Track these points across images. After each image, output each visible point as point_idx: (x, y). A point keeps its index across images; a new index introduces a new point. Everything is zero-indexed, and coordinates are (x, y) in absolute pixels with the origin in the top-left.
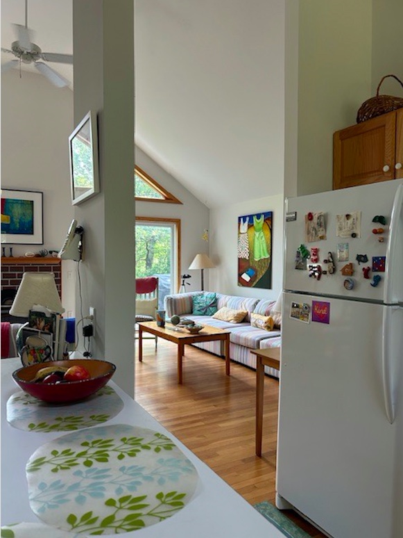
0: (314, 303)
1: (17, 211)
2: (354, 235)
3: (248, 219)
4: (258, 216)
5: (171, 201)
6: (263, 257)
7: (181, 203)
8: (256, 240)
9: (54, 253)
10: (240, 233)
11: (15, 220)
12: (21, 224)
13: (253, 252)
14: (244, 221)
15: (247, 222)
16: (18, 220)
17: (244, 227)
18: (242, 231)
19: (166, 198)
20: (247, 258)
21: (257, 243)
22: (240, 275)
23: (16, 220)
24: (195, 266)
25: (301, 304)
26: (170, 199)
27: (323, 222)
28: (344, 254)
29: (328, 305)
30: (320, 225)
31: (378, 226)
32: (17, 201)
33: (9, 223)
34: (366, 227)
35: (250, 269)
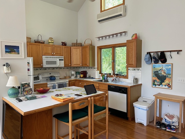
31: (28, 64)
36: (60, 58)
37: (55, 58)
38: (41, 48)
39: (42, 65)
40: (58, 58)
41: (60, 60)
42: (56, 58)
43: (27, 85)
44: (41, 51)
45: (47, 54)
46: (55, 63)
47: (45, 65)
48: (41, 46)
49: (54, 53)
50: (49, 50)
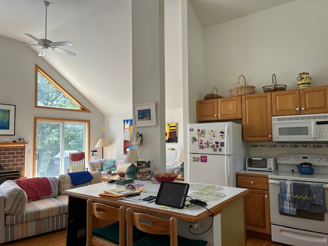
0: (201, 156)
2: (214, 136)
3: (129, 121)
5: (85, 110)
7: (90, 112)
9: (21, 140)
10: (124, 128)
12: (2, 123)
14: (127, 123)
15: (129, 123)
16: (0, 121)
17: (127, 126)
18: (126, 127)
19: (82, 109)
20: (129, 140)
22: (125, 149)
24: (98, 145)
25: (196, 157)
26: (83, 109)
27: (203, 132)
28: (211, 141)
29: (206, 157)
30: (202, 133)
31: (222, 134)
34: (218, 134)
35: (131, 147)
36: (319, 117)
37: (303, 118)
38: (269, 102)
39: (270, 136)
40: (314, 118)
41: (318, 123)
42: (309, 118)
43: (144, 165)
44: (269, 108)
45: (283, 113)
46: (304, 130)
47: (277, 137)
48: (269, 97)
49: (303, 109)
50: (289, 101)
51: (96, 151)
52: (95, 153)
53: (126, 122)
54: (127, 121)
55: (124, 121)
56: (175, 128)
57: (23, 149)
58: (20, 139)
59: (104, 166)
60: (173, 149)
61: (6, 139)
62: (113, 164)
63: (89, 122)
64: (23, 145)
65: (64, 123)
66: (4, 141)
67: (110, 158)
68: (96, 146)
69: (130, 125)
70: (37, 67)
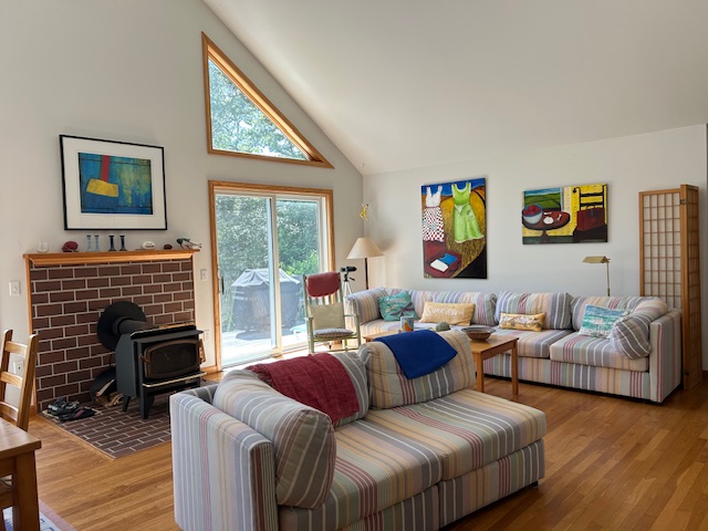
1: (129, 176)
3: (440, 188)
4: (461, 185)
5: (318, 163)
6: (471, 238)
7: (332, 167)
8: (457, 216)
9: (184, 242)
10: (424, 207)
11: (124, 190)
12: (135, 197)
13: (453, 231)
14: (434, 192)
15: (439, 192)
16: (130, 192)
17: (434, 200)
18: (428, 204)
19: (313, 159)
20: (441, 240)
21: (459, 221)
22: (427, 263)
23: (127, 192)
24: (355, 253)
32: (127, 161)
33: (117, 195)
35: (446, 255)
51: (354, 269)
52: (351, 274)
53: (429, 190)
54: (434, 188)
55: (424, 189)
56: (599, 199)
57: (188, 265)
58: (180, 241)
59: (382, 306)
60: (605, 260)
61: (147, 241)
62: (405, 303)
63: (329, 193)
64: (187, 256)
65: (274, 197)
66: (144, 245)
67: (396, 287)
68: (351, 256)
69: (443, 199)
70: (206, 40)
